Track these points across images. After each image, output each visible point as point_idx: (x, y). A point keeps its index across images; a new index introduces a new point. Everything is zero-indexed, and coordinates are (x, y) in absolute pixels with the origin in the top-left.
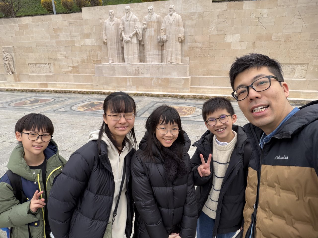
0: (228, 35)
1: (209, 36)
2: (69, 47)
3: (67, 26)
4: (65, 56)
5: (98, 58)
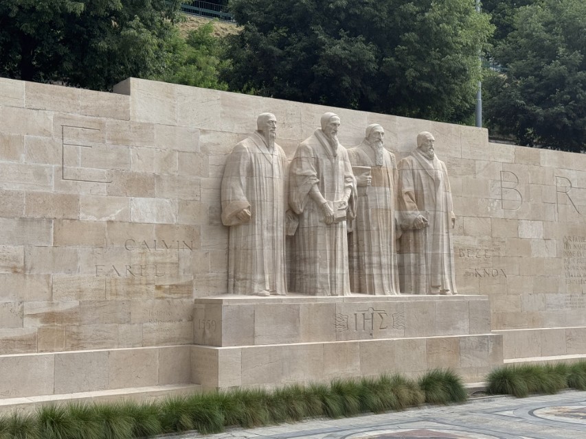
0: (523, 221)
1: (489, 221)
2: (44, 223)
3: (50, 135)
4: (14, 263)
5: (182, 274)
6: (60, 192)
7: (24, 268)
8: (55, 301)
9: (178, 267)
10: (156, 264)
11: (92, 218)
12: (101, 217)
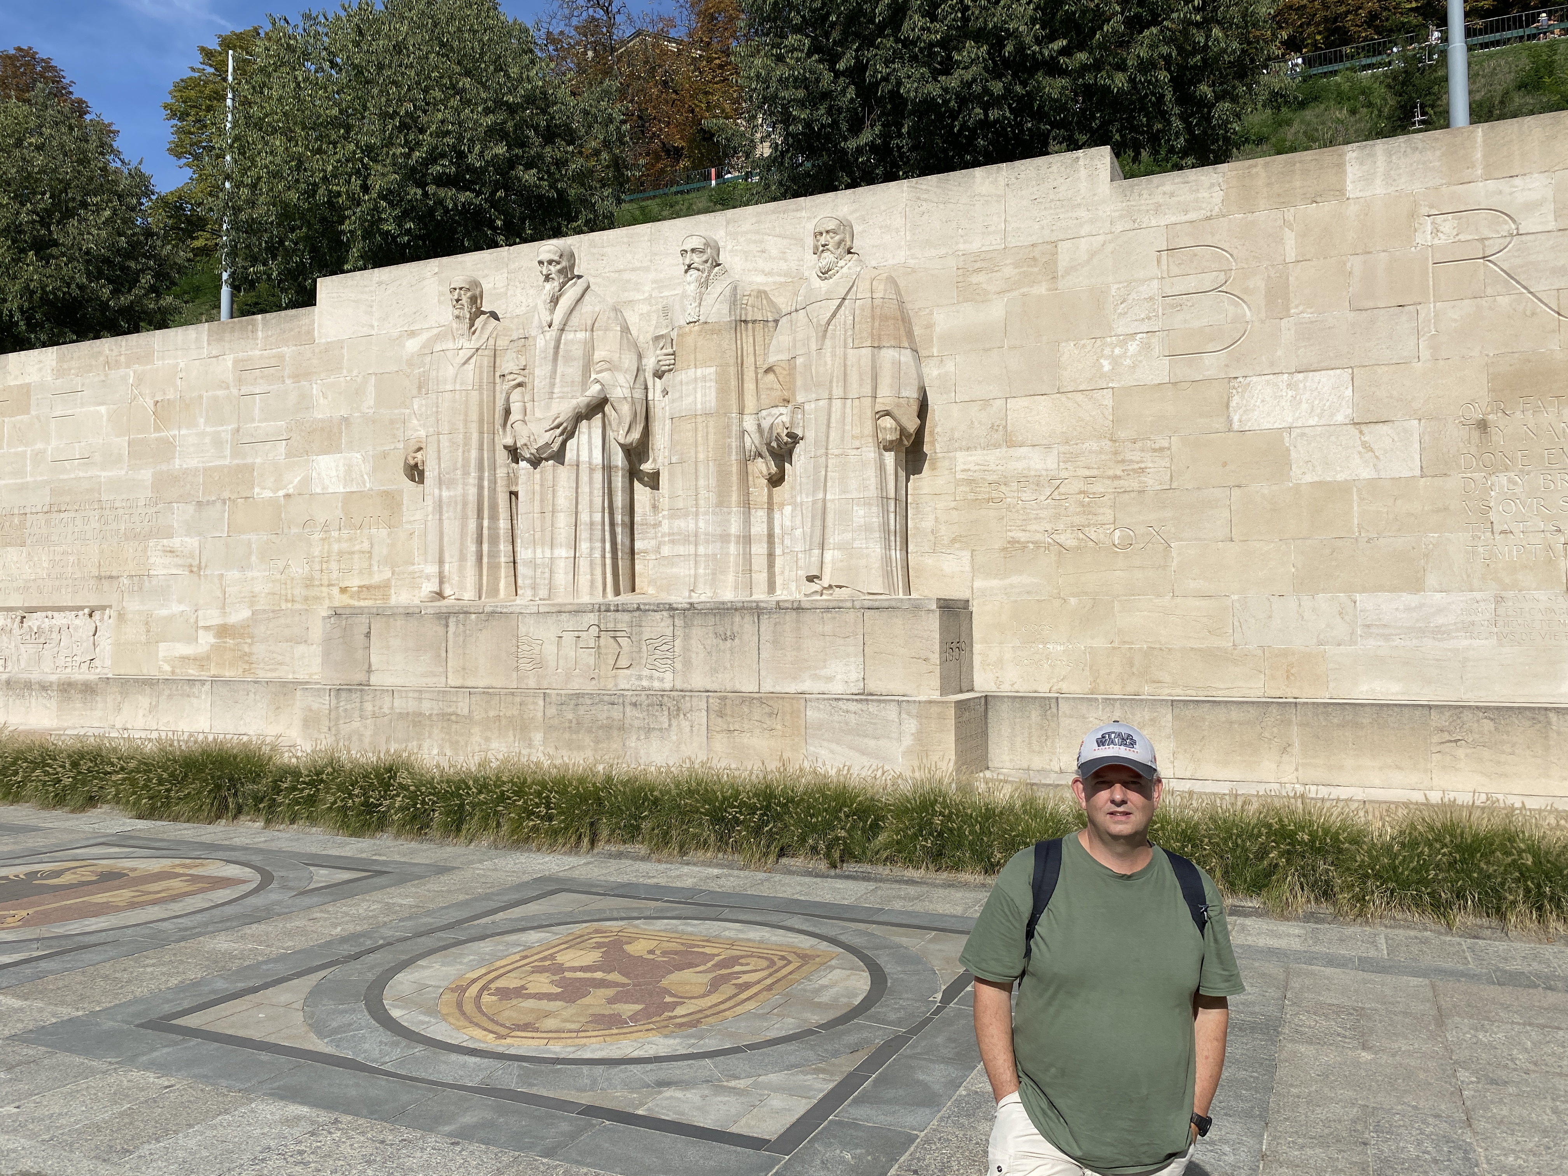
0: (1255, 379)
1: (1107, 399)
2: (219, 505)
3: (228, 388)
4: (190, 560)
5: (376, 568)
6: (236, 462)
7: (199, 568)
8: (228, 610)
9: (370, 558)
10: (341, 553)
11: (267, 494)
12: (278, 490)
